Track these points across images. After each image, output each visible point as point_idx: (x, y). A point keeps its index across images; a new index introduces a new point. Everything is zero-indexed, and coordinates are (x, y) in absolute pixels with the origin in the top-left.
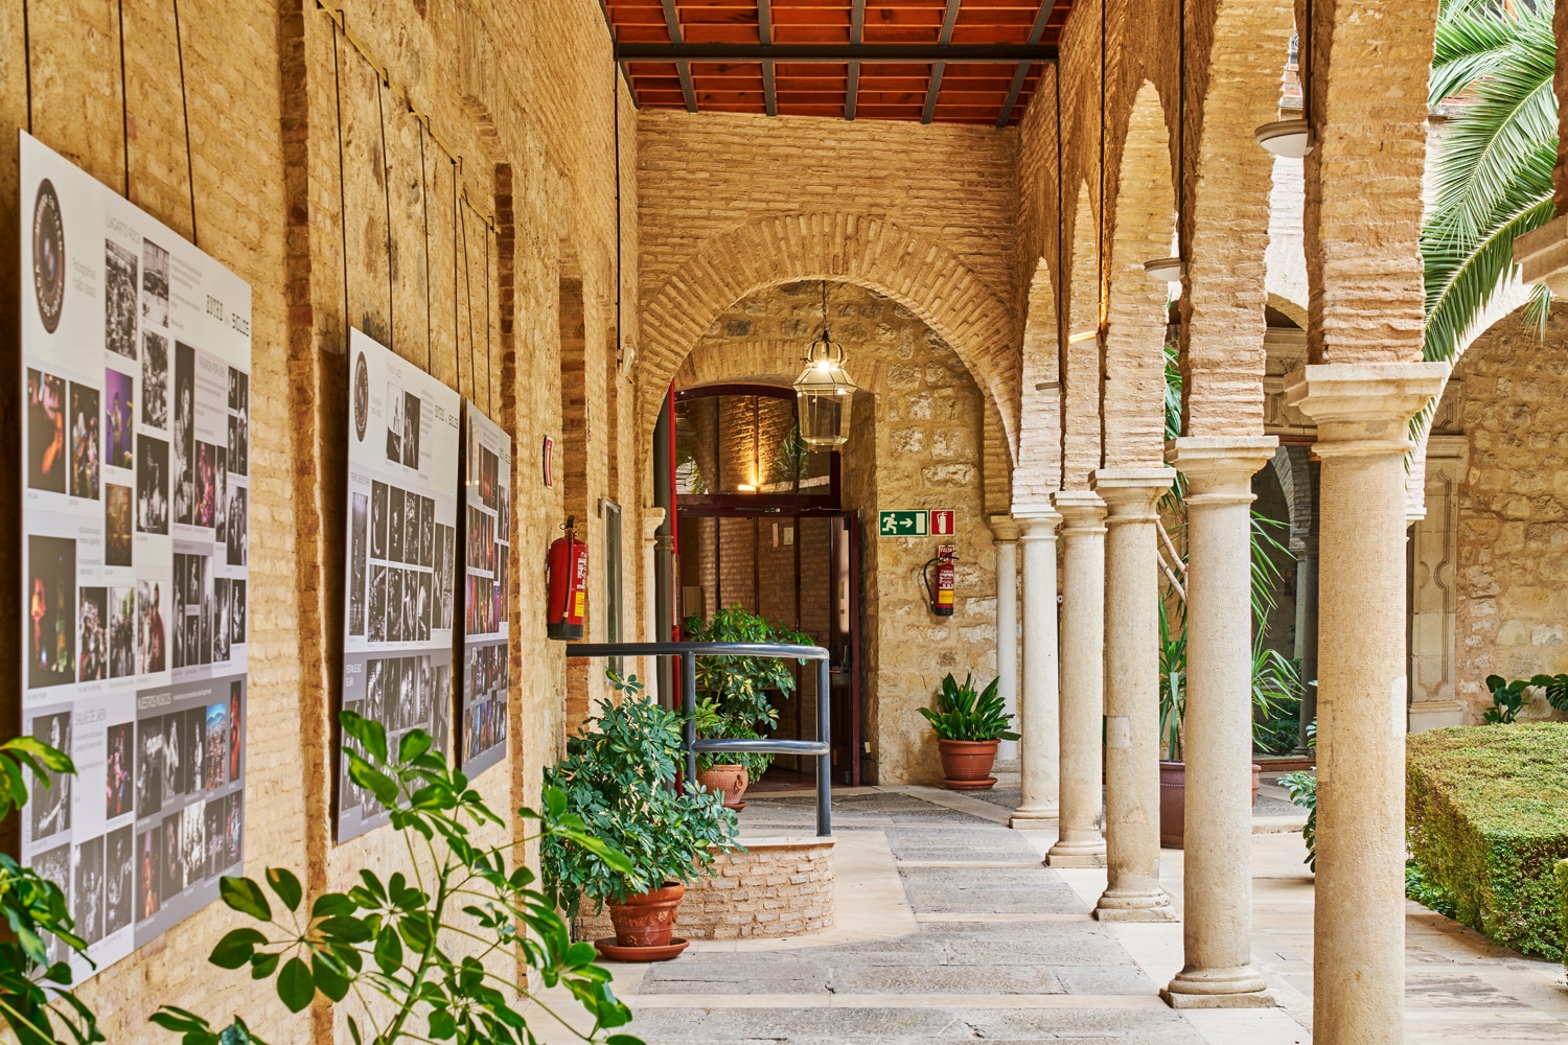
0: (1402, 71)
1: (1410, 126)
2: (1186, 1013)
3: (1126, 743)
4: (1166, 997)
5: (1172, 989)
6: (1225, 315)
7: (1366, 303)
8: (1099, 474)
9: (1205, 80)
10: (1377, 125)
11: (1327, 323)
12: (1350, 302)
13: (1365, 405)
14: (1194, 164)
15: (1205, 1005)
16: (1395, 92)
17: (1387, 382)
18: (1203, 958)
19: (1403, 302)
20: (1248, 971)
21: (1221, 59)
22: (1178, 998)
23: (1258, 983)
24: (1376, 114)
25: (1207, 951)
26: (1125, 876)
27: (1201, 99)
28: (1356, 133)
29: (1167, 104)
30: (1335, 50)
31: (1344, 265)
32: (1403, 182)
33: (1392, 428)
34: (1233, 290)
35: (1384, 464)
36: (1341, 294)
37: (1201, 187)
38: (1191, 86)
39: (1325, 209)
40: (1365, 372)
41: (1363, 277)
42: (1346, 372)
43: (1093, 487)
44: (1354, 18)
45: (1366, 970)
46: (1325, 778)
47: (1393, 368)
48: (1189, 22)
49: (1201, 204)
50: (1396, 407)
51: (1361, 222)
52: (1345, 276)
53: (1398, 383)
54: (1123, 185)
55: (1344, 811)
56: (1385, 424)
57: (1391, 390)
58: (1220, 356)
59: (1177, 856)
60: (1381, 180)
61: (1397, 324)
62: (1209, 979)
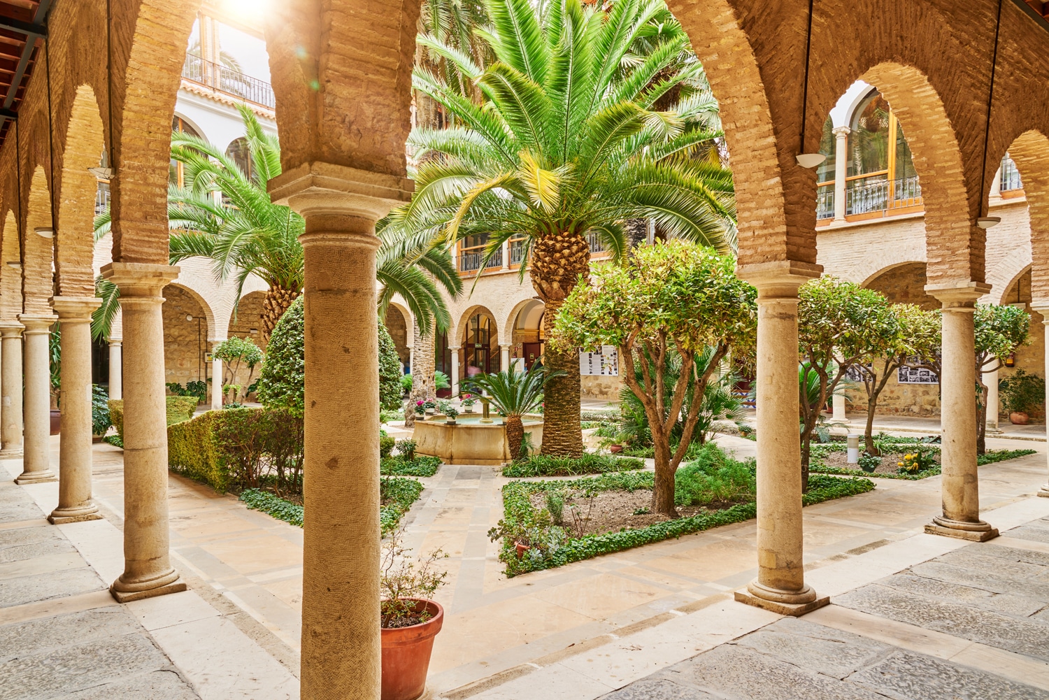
0: (84, 218)
1: (88, 233)
2: (23, 486)
3: (9, 404)
4: (16, 482)
5: (18, 479)
6: (37, 280)
7: (75, 280)
8: (21, 315)
9: (27, 212)
10: (77, 232)
11: (61, 285)
12: (69, 280)
13: (74, 309)
14: (24, 235)
15: (31, 483)
16: (82, 224)
17: (82, 302)
18: (31, 468)
19: (88, 281)
20: (47, 471)
21: (31, 206)
22: (20, 481)
23: (53, 474)
24: (76, 229)
25: (32, 466)
26: (8, 445)
27: (26, 217)
28: (70, 233)
29: (16, 217)
30: (60, 210)
31: (67, 269)
32: (87, 248)
33: (85, 315)
34: (40, 273)
35: (82, 325)
36: (66, 277)
37: (27, 242)
38: (23, 213)
39: (59, 253)
40: (74, 299)
41: (73, 273)
42: (68, 299)
43: (19, 320)
44: (67, 202)
45: (78, 468)
46: (63, 413)
47: (84, 299)
48: (21, 195)
49: (27, 247)
50: (86, 310)
51: (72, 258)
52: (67, 272)
53: (86, 303)
54: (4, 238)
55: (70, 422)
56: (83, 314)
57: (84, 305)
58: (36, 291)
59: (58, 437)
60: (79, 247)
61: (85, 286)
62: (33, 475)
